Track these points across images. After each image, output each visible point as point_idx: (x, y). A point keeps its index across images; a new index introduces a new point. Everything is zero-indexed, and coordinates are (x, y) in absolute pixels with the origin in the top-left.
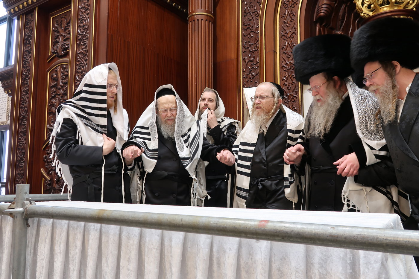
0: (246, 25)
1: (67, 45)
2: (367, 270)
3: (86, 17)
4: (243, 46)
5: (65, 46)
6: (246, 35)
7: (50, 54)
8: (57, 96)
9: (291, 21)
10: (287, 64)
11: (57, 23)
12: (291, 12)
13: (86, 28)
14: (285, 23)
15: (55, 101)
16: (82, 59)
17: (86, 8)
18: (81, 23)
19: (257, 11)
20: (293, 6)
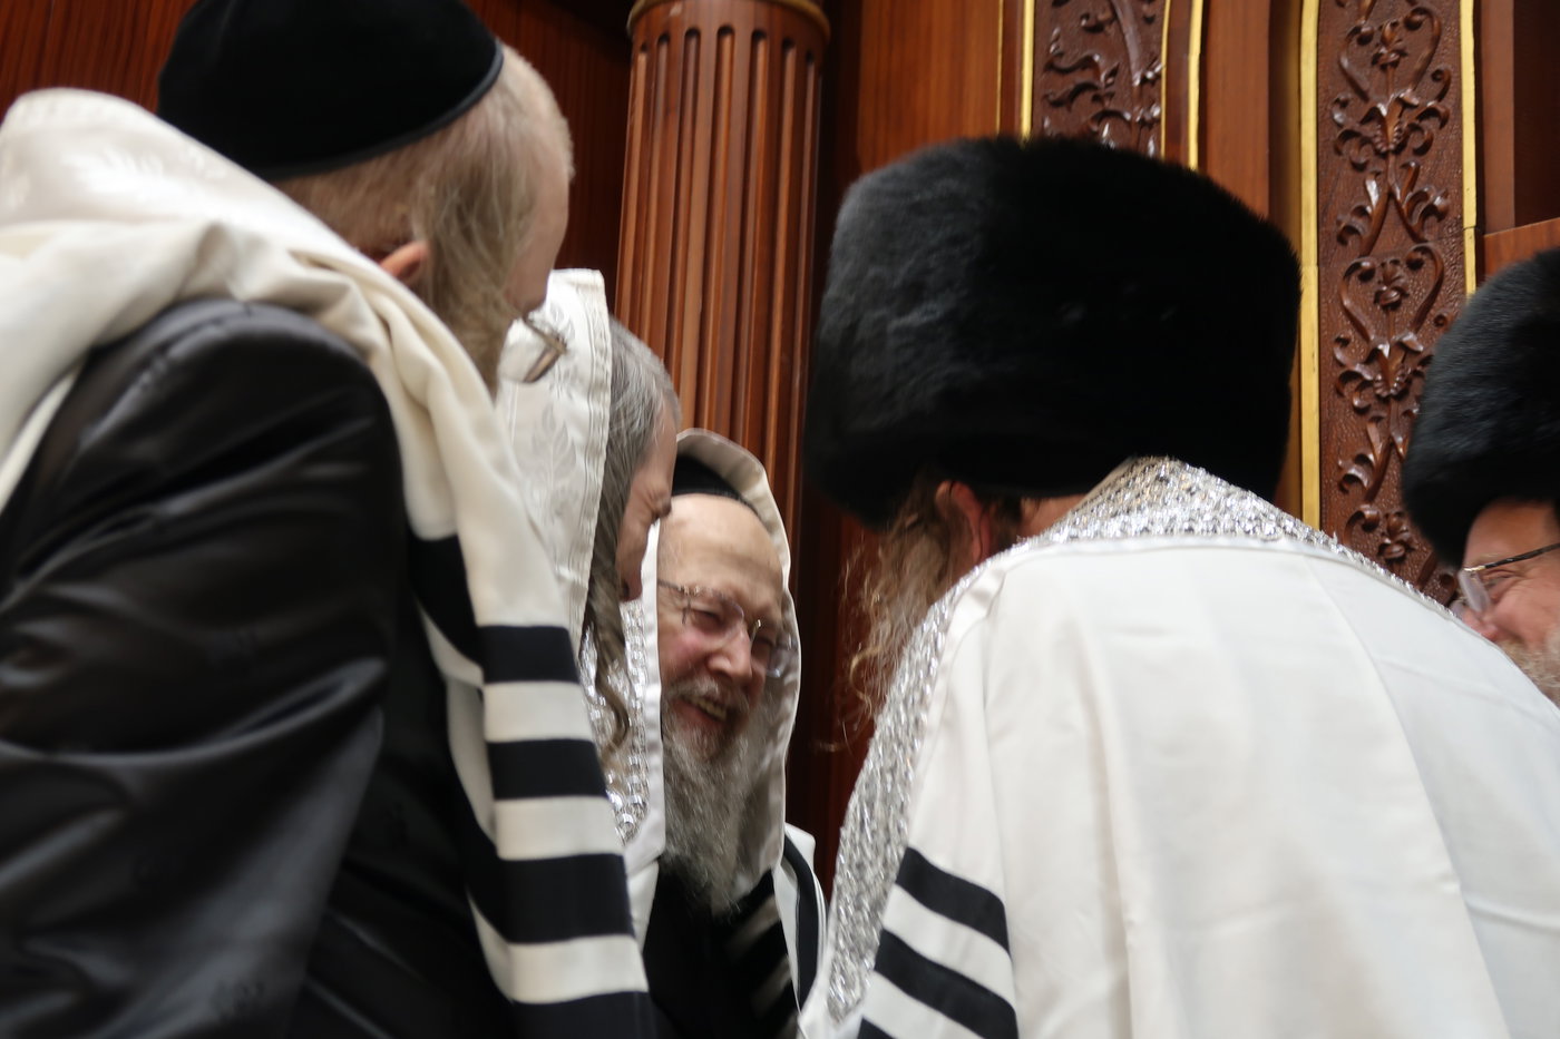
0: (1064, 63)
9: (1411, 26)
10: (1373, 356)
14: (1364, 40)
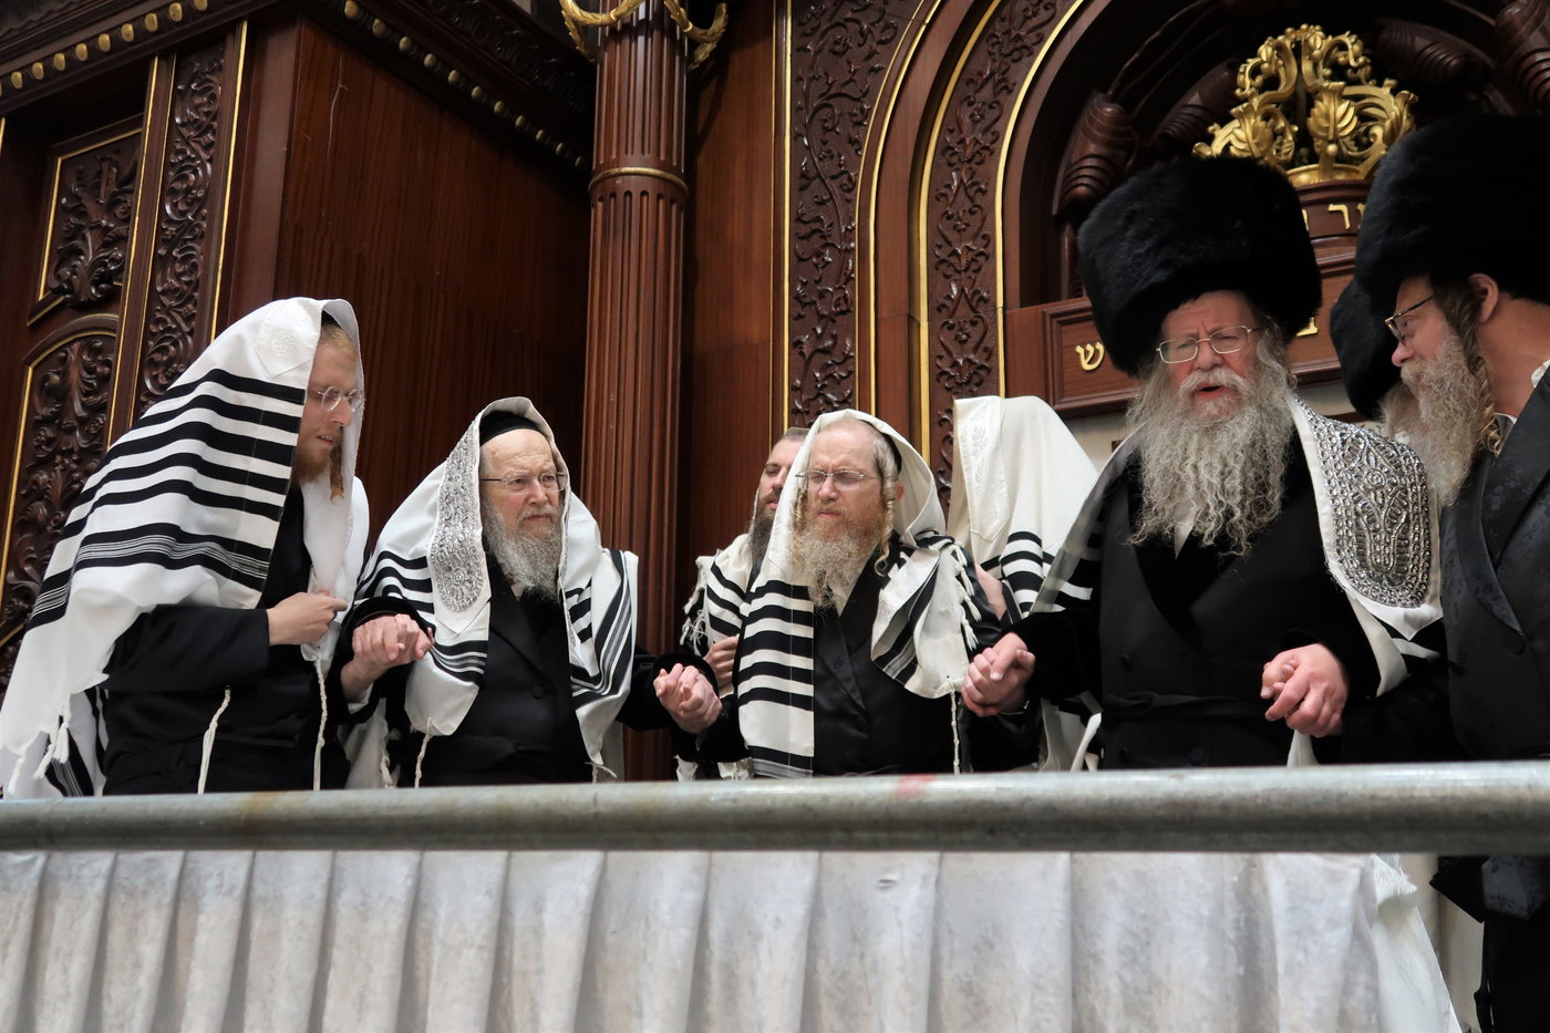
0: (805, 219)
1: (114, 261)
2: (1300, 956)
3: (199, 157)
4: (795, 297)
5: (105, 265)
6: (805, 257)
7: (41, 298)
8: (58, 458)
9: (972, 212)
10: (955, 364)
11: (79, 179)
12: (971, 178)
13: (196, 199)
14: (949, 218)
15: (50, 476)
16: (174, 314)
17: (203, 123)
18: (177, 179)
19: (847, 172)
20: (977, 159)
